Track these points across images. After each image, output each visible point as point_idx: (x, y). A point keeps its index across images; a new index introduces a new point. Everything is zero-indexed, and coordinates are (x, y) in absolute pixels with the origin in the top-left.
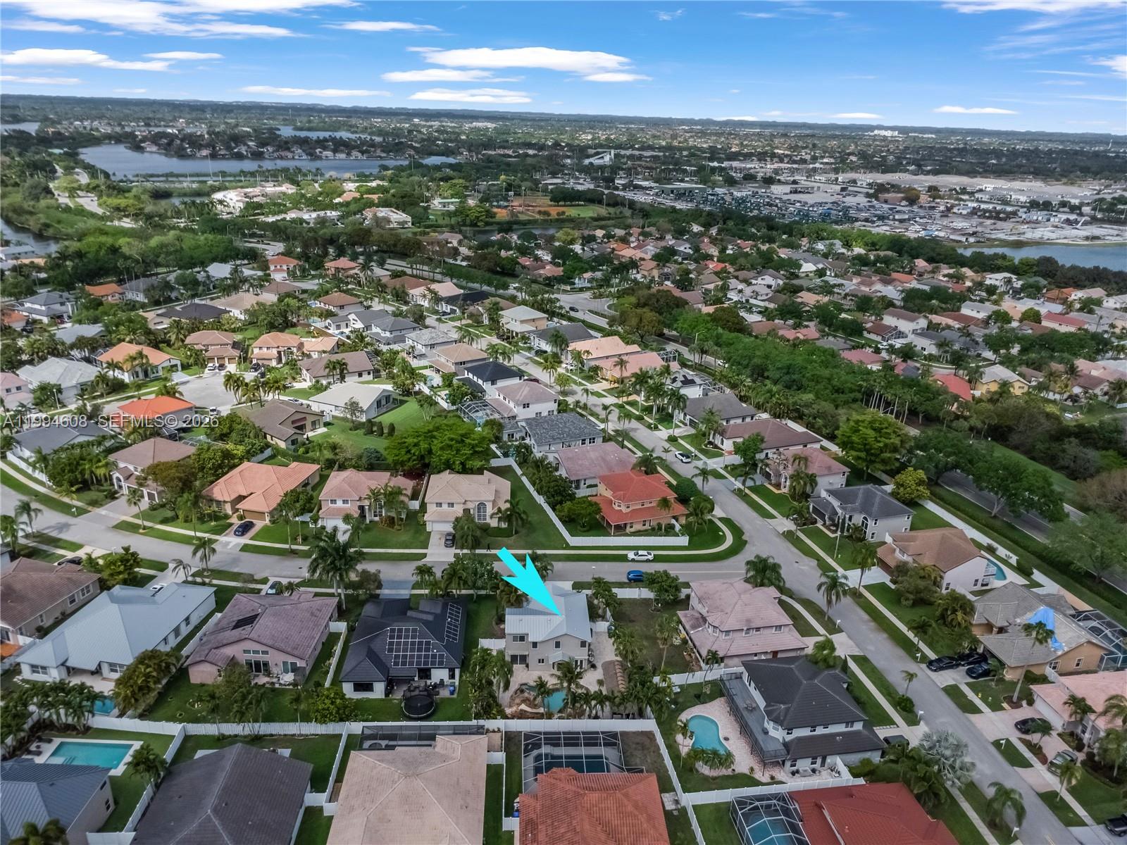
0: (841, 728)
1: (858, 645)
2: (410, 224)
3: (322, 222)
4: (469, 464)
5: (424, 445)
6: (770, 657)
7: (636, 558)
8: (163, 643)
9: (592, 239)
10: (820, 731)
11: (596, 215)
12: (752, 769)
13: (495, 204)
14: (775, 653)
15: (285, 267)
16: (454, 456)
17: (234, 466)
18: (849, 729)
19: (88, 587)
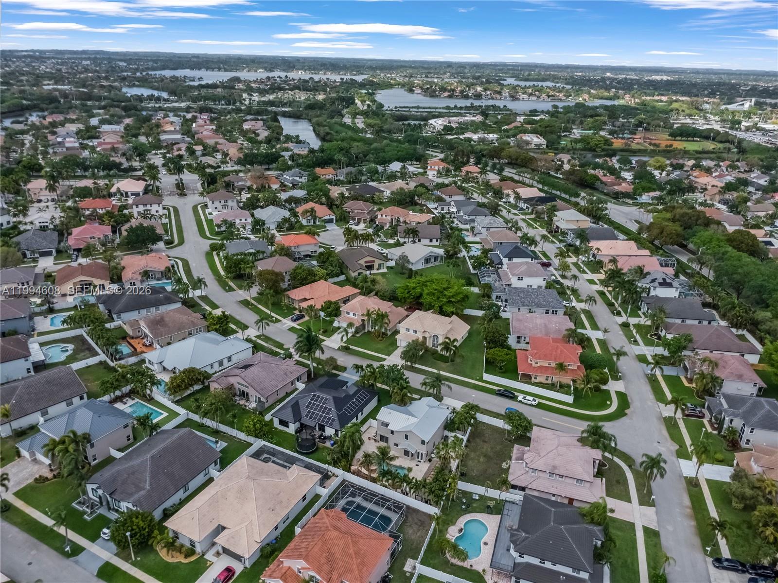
0: (568, 571)
1: (658, 522)
2: (545, 146)
3: (482, 140)
4: (445, 308)
5: (418, 290)
6: (566, 501)
7: (523, 401)
8: (210, 366)
9: (681, 167)
10: (548, 565)
11: (700, 149)
12: (484, 571)
13: (621, 136)
14: (571, 501)
15: (437, 168)
16: (435, 300)
17: (315, 281)
18: (575, 574)
19: (200, 328)
